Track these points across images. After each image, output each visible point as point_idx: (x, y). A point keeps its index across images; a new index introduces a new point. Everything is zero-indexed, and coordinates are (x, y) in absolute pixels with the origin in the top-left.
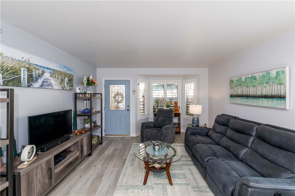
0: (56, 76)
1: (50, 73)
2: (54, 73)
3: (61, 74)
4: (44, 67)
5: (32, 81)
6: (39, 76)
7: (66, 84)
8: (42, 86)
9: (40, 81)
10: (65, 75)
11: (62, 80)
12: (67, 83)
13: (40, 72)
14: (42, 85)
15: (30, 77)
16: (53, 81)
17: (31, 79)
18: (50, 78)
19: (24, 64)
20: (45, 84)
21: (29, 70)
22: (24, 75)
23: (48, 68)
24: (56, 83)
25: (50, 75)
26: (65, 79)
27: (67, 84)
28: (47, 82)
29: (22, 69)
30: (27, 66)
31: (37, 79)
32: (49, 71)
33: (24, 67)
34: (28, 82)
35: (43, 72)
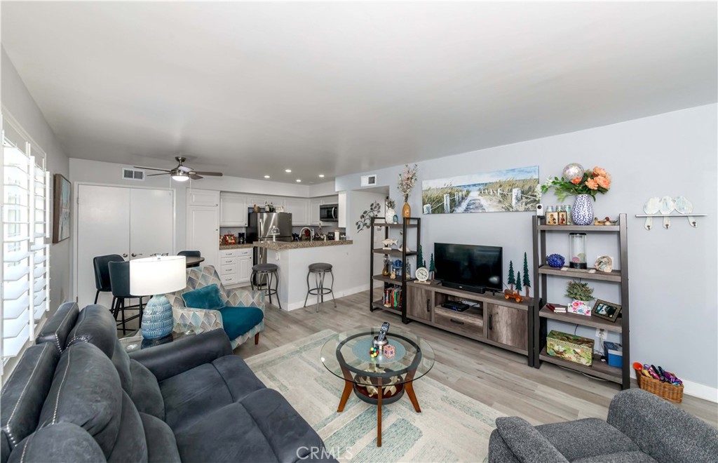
0: (489, 193)
1: (480, 190)
2: (485, 188)
3: (501, 186)
4: (469, 186)
5: (455, 206)
6: (463, 198)
7: (514, 201)
8: (467, 210)
9: (464, 205)
10: (512, 185)
11: (503, 196)
12: (517, 198)
13: (464, 193)
14: (467, 208)
15: (453, 201)
16: (484, 201)
17: (454, 204)
18: (480, 197)
19: (446, 190)
20: (471, 207)
21: (451, 194)
22: (447, 201)
23: (474, 185)
24: (489, 203)
25: (478, 193)
26: (511, 191)
27: (518, 200)
28: (474, 203)
29: (445, 196)
30: (449, 191)
31: (460, 203)
32: (477, 188)
33: (447, 193)
34: (451, 208)
35: (468, 192)
